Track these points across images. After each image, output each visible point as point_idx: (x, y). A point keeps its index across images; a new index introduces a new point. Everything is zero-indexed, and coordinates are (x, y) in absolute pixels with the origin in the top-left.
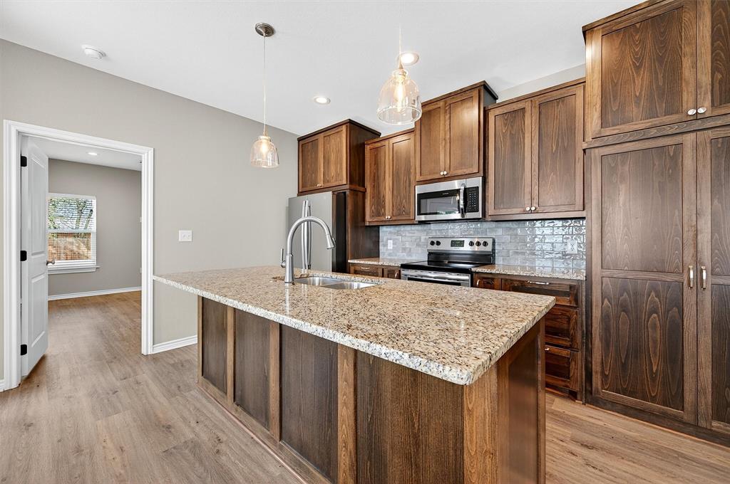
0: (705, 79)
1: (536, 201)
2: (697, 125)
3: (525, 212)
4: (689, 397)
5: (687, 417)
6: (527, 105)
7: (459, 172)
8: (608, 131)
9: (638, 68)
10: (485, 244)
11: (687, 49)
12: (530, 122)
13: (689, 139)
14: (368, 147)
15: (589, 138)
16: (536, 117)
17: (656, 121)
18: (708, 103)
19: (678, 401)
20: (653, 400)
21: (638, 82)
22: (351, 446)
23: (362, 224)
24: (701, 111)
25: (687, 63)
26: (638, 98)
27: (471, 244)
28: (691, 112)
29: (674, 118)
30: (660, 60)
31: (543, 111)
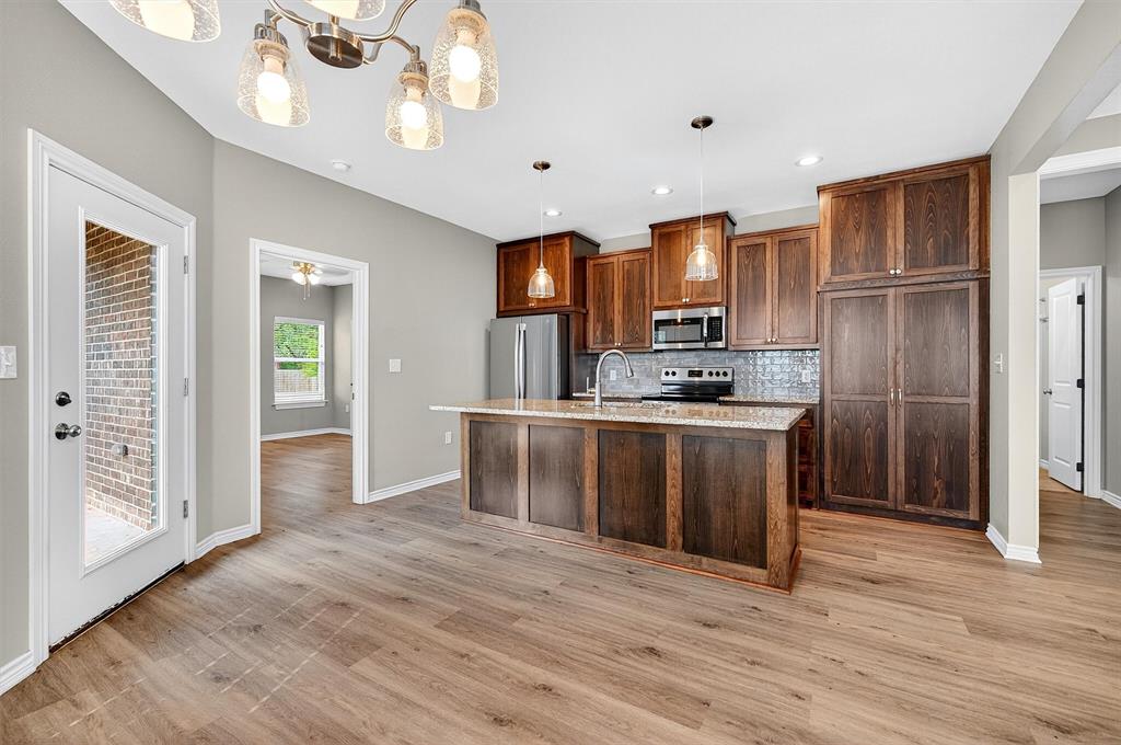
0: (901, 247)
1: (776, 333)
2: (895, 282)
3: (766, 343)
4: (891, 489)
5: (890, 505)
6: (768, 241)
7: (703, 300)
8: (836, 279)
9: (858, 230)
10: (725, 374)
11: (890, 223)
12: (771, 256)
13: (891, 291)
14: (591, 262)
15: (822, 283)
16: (776, 254)
17: (870, 275)
18: (902, 266)
19: (882, 493)
20: (868, 496)
21: (858, 241)
22: (679, 513)
23: (584, 351)
24: (898, 272)
25: (890, 233)
26: (857, 255)
27: (711, 374)
28: (892, 272)
29: (882, 274)
30: (873, 226)
31: (783, 249)
